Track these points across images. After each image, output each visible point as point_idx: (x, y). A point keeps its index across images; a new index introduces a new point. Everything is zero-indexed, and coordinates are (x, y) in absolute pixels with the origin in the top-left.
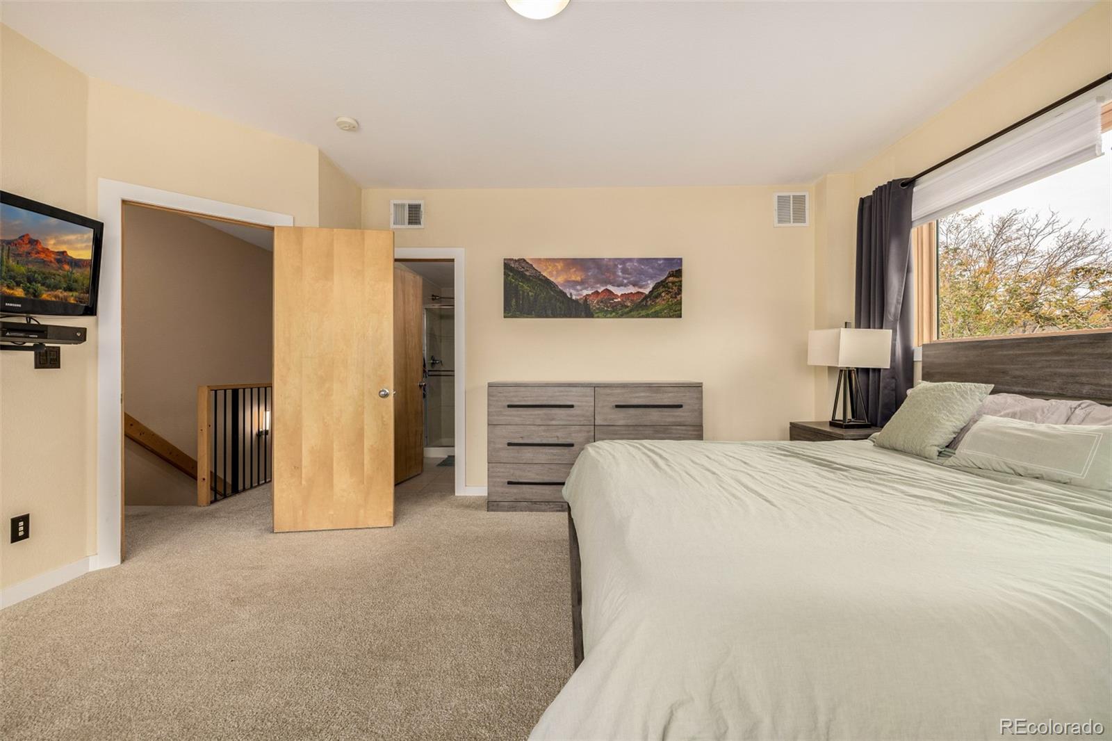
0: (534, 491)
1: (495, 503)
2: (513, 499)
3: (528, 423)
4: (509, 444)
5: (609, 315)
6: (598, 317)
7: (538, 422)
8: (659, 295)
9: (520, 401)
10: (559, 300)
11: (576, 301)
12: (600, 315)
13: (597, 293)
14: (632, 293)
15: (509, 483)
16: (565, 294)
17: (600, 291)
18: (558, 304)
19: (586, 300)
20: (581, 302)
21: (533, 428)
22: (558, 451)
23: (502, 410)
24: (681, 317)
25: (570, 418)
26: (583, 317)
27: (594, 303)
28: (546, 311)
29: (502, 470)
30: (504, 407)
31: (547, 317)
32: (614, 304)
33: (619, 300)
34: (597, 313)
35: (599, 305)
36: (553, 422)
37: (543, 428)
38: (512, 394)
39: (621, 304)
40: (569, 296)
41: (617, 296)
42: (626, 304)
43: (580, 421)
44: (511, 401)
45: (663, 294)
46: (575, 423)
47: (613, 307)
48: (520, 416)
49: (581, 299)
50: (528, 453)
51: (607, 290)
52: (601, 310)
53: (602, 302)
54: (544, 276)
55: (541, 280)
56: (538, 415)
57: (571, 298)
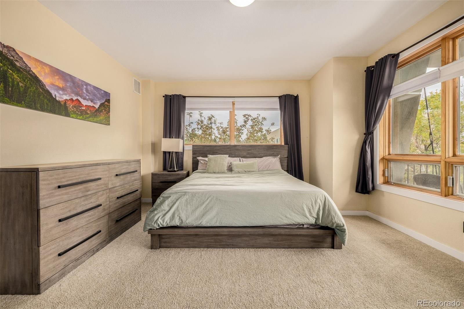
0: (77, 250)
1: (47, 281)
2: (62, 267)
3: (73, 198)
4: (60, 221)
5: (78, 117)
6: (73, 117)
7: (80, 195)
8: (101, 111)
9: (68, 181)
10: (46, 97)
11: (59, 102)
12: (74, 116)
13: (72, 100)
14: (90, 106)
15: (60, 255)
16: (50, 94)
17: (74, 99)
18: (46, 100)
19: (65, 103)
20: (62, 103)
21: (77, 201)
22: (92, 213)
23: (53, 191)
24: (109, 125)
25: (97, 187)
26: (63, 116)
27: (70, 106)
28: (35, 104)
29: (53, 247)
30: (55, 188)
31: (36, 109)
32: (82, 111)
33: (84, 108)
34: (72, 114)
35: (73, 109)
36: (89, 193)
37: (83, 199)
38: (61, 176)
39: (85, 111)
40: (54, 97)
41: (82, 106)
42: (87, 111)
43: (102, 188)
44: (61, 182)
45: (103, 111)
46: (100, 190)
47: (81, 112)
48: (67, 194)
49: (62, 101)
50: (74, 222)
51: (77, 99)
52: (75, 113)
53: (75, 107)
54: (34, 73)
55: (31, 75)
56: (79, 189)
57: (55, 99)
